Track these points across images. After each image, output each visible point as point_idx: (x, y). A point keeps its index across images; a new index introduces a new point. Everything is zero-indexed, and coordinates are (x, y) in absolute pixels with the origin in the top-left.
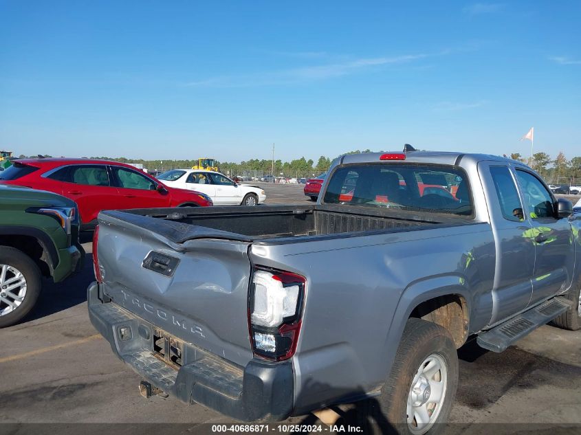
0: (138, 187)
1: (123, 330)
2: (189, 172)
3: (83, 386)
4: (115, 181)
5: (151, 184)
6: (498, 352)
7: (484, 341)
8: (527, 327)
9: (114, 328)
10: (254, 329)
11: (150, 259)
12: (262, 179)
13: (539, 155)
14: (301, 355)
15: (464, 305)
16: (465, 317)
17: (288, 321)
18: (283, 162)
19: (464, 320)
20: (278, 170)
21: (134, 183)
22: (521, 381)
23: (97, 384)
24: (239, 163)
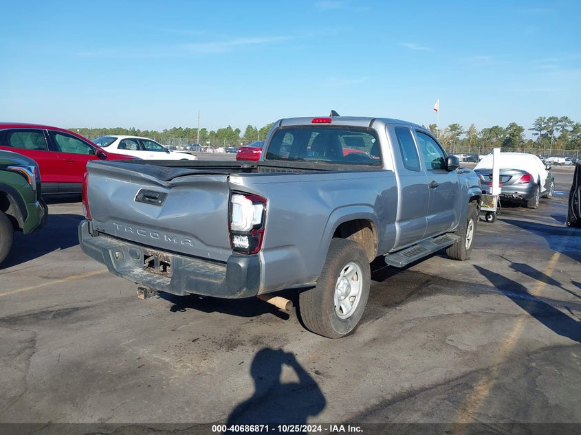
0: (77, 152)
1: (117, 253)
2: (120, 138)
3: (77, 309)
4: (53, 145)
5: (89, 149)
6: (400, 267)
7: (391, 261)
8: (422, 252)
9: (110, 252)
10: (233, 234)
11: (142, 195)
12: (188, 148)
13: (454, 125)
14: (265, 250)
15: (374, 229)
16: (375, 238)
17: (256, 227)
18: (209, 131)
19: (374, 240)
20: (204, 138)
21: (74, 148)
22: (420, 291)
23: (88, 307)
24: (160, 131)
